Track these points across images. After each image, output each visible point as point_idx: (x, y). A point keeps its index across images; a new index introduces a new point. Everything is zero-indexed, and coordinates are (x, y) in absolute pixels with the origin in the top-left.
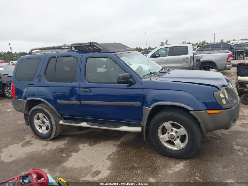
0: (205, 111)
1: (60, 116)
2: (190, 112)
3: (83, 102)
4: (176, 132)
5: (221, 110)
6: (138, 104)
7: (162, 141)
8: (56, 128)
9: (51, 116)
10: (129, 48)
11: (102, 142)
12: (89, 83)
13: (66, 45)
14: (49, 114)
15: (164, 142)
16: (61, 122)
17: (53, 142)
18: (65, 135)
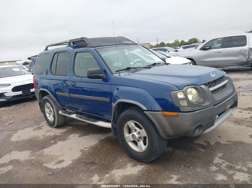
0: (161, 112)
1: (61, 107)
2: (145, 112)
3: (72, 95)
4: (139, 133)
5: (179, 113)
6: (107, 100)
7: (127, 140)
8: (58, 117)
9: (54, 106)
10: (131, 41)
11: (91, 135)
12: (76, 77)
13: (66, 41)
14: (53, 104)
15: (129, 142)
16: (60, 112)
17: (56, 129)
18: (70, 125)
